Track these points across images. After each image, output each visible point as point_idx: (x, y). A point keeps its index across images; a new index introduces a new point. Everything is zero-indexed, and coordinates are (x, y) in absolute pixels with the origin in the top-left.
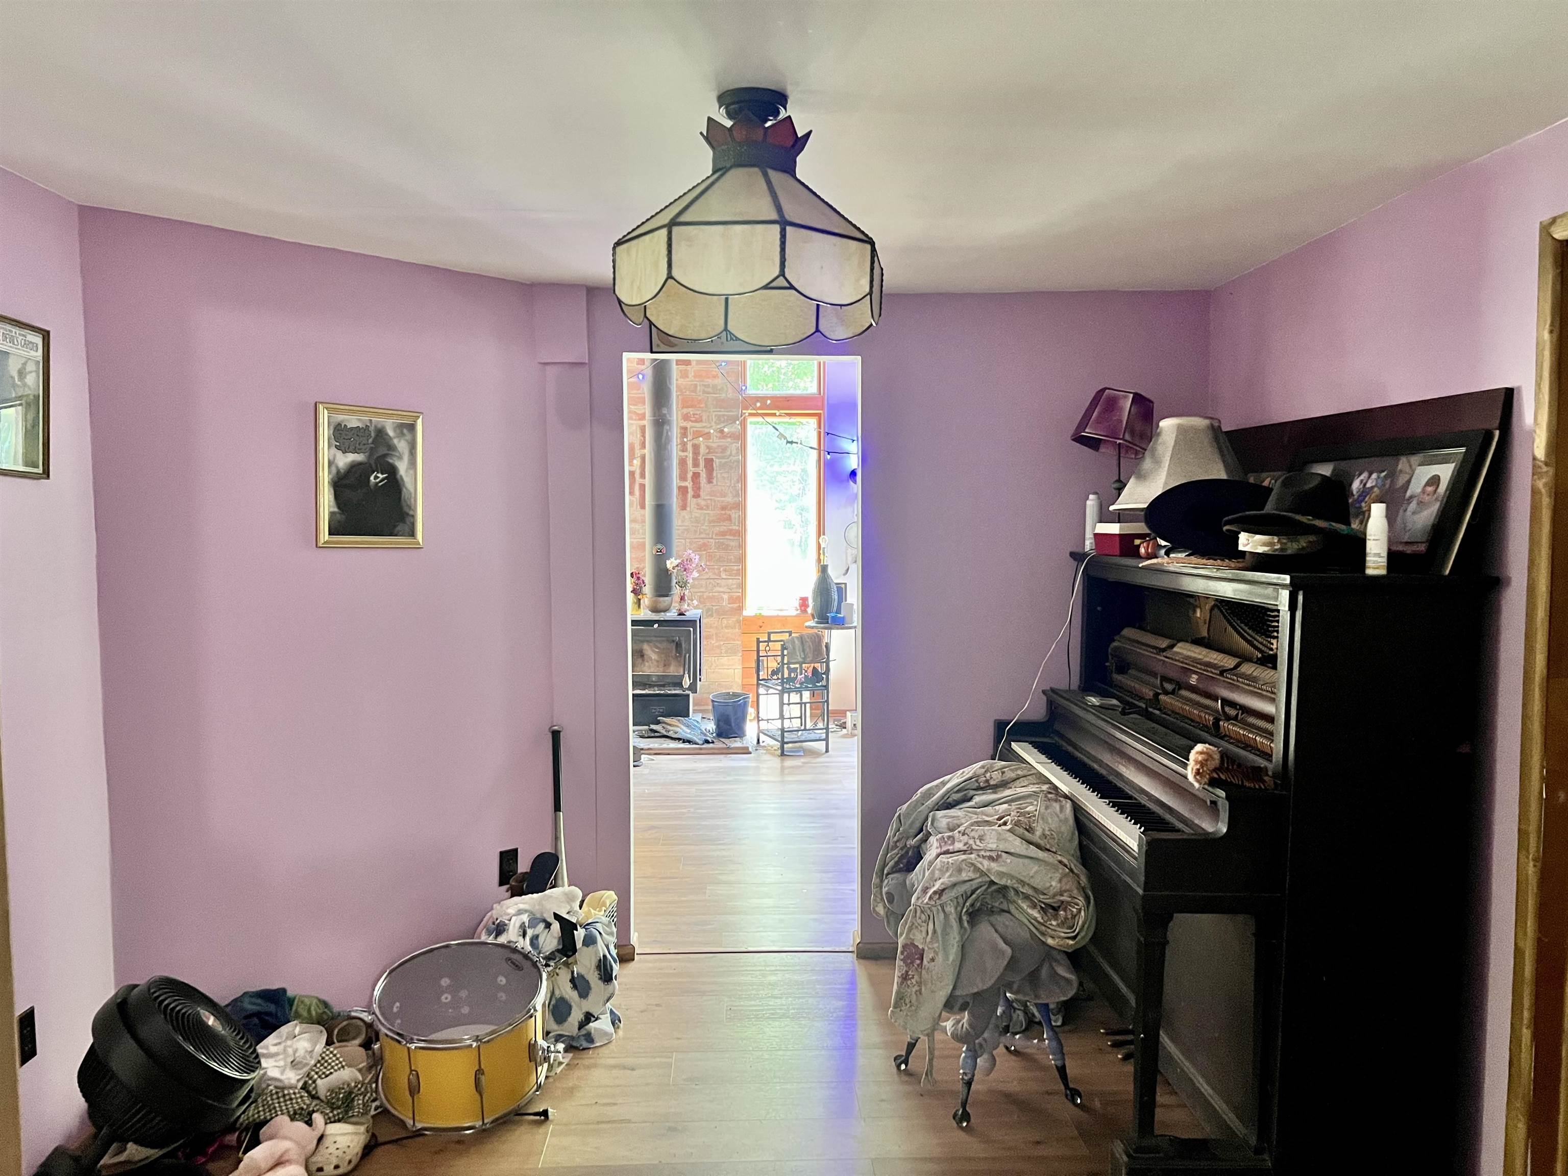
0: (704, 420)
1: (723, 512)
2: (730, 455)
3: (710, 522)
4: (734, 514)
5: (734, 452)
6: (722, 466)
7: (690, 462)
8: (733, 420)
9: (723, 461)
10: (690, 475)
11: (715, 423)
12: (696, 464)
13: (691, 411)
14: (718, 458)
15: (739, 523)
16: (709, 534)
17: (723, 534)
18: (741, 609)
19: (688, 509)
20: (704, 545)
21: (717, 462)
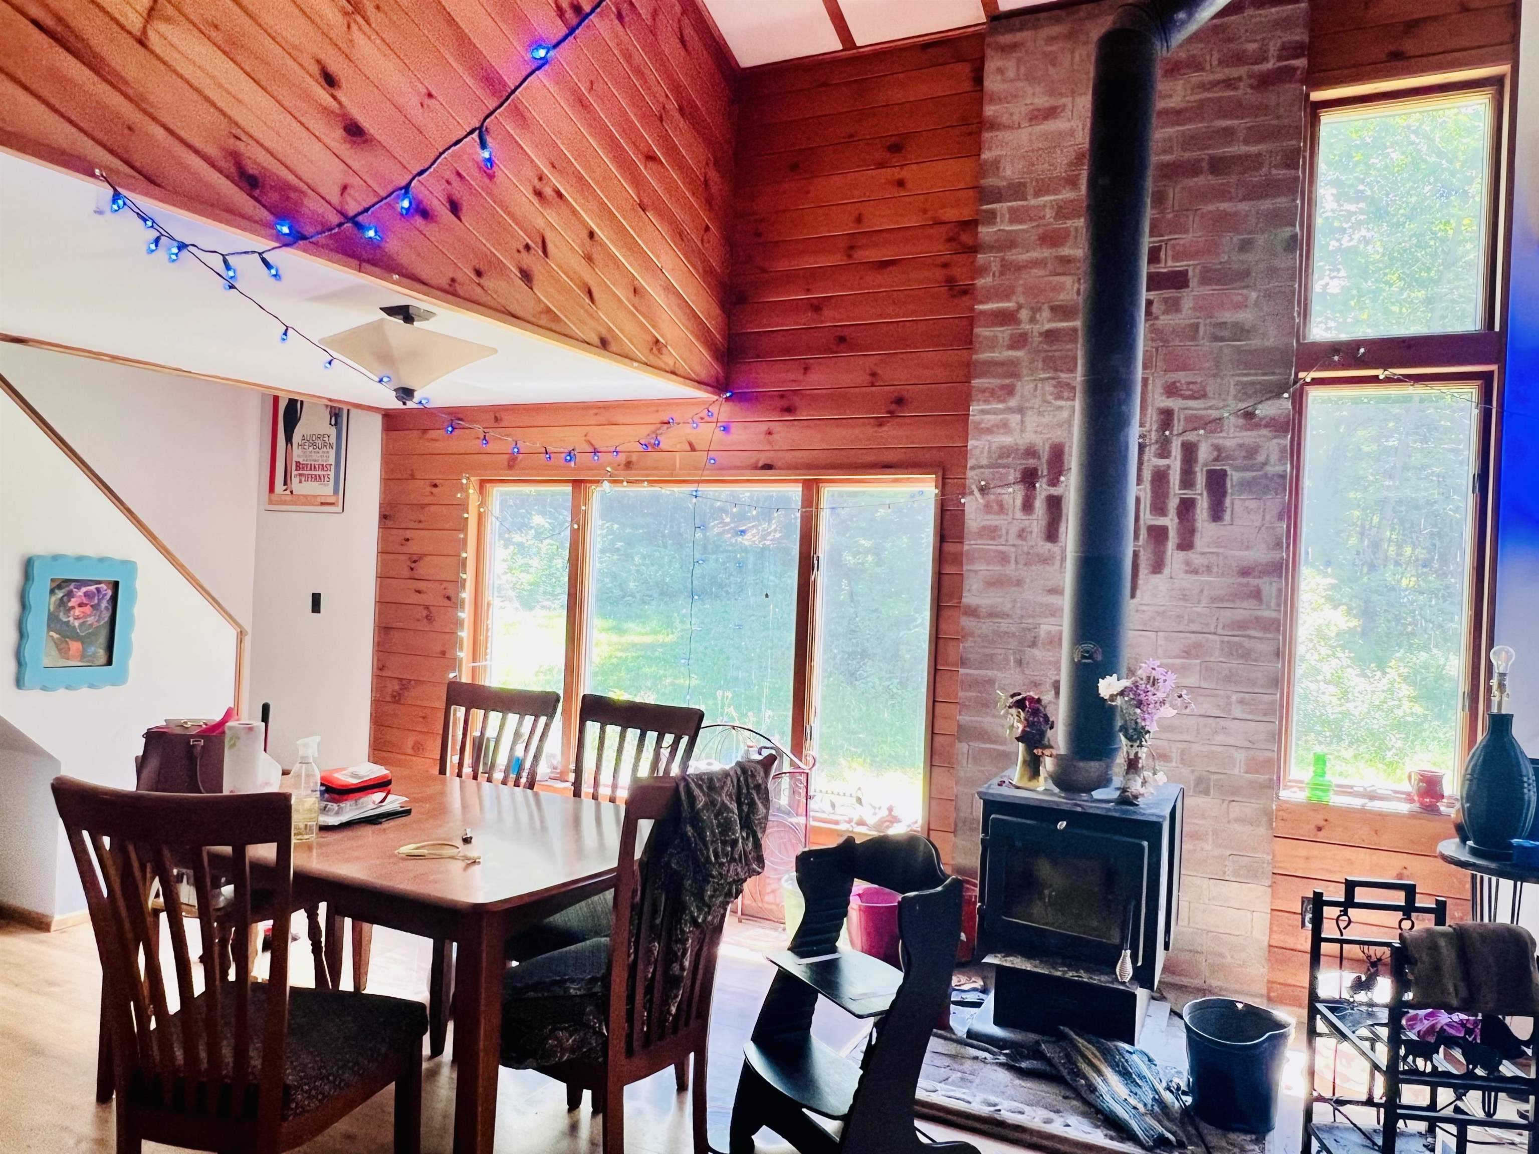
0: (1210, 394)
1: (1244, 580)
2: (1265, 464)
3: (1213, 599)
4: (1269, 587)
5: (1274, 457)
6: (1246, 486)
7: (1175, 477)
8: (1276, 392)
9: (1248, 475)
10: (1173, 504)
11: (1235, 397)
12: (1187, 481)
13: (1182, 377)
14: (1237, 469)
15: (1279, 605)
16: (1208, 624)
17: (1241, 625)
18: (1273, 784)
19: (1167, 571)
20: (1198, 646)
21: (1234, 477)
